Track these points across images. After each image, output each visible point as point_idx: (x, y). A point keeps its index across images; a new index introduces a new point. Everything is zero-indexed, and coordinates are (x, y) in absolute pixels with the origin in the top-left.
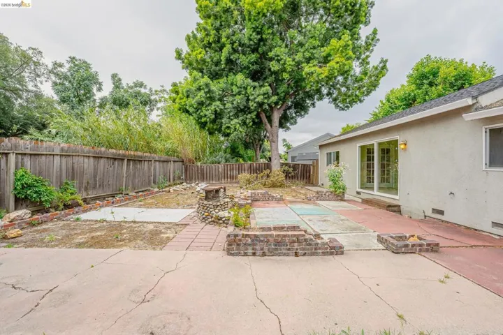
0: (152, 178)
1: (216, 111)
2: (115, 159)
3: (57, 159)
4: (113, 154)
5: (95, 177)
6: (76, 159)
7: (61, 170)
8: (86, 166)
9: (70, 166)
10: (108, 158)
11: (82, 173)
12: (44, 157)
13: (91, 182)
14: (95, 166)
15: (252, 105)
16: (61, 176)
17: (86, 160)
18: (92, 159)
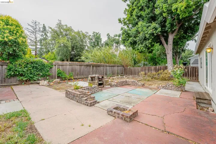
0: (105, 73)
1: (131, 42)
2: (88, 66)
3: (68, 66)
4: (87, 64)
5: (80, 71)
6: (73, 66)
7: (69, 69)
8: (77, 68)
9: (72, 68)
10: (85, 66)
11: (75, 71)
12: (64, 66)
13: (79, 73)
14: (80, 68)
15: (147, 36)
16: (69, 71)
17: (77, 66)
18: (79, 66)
